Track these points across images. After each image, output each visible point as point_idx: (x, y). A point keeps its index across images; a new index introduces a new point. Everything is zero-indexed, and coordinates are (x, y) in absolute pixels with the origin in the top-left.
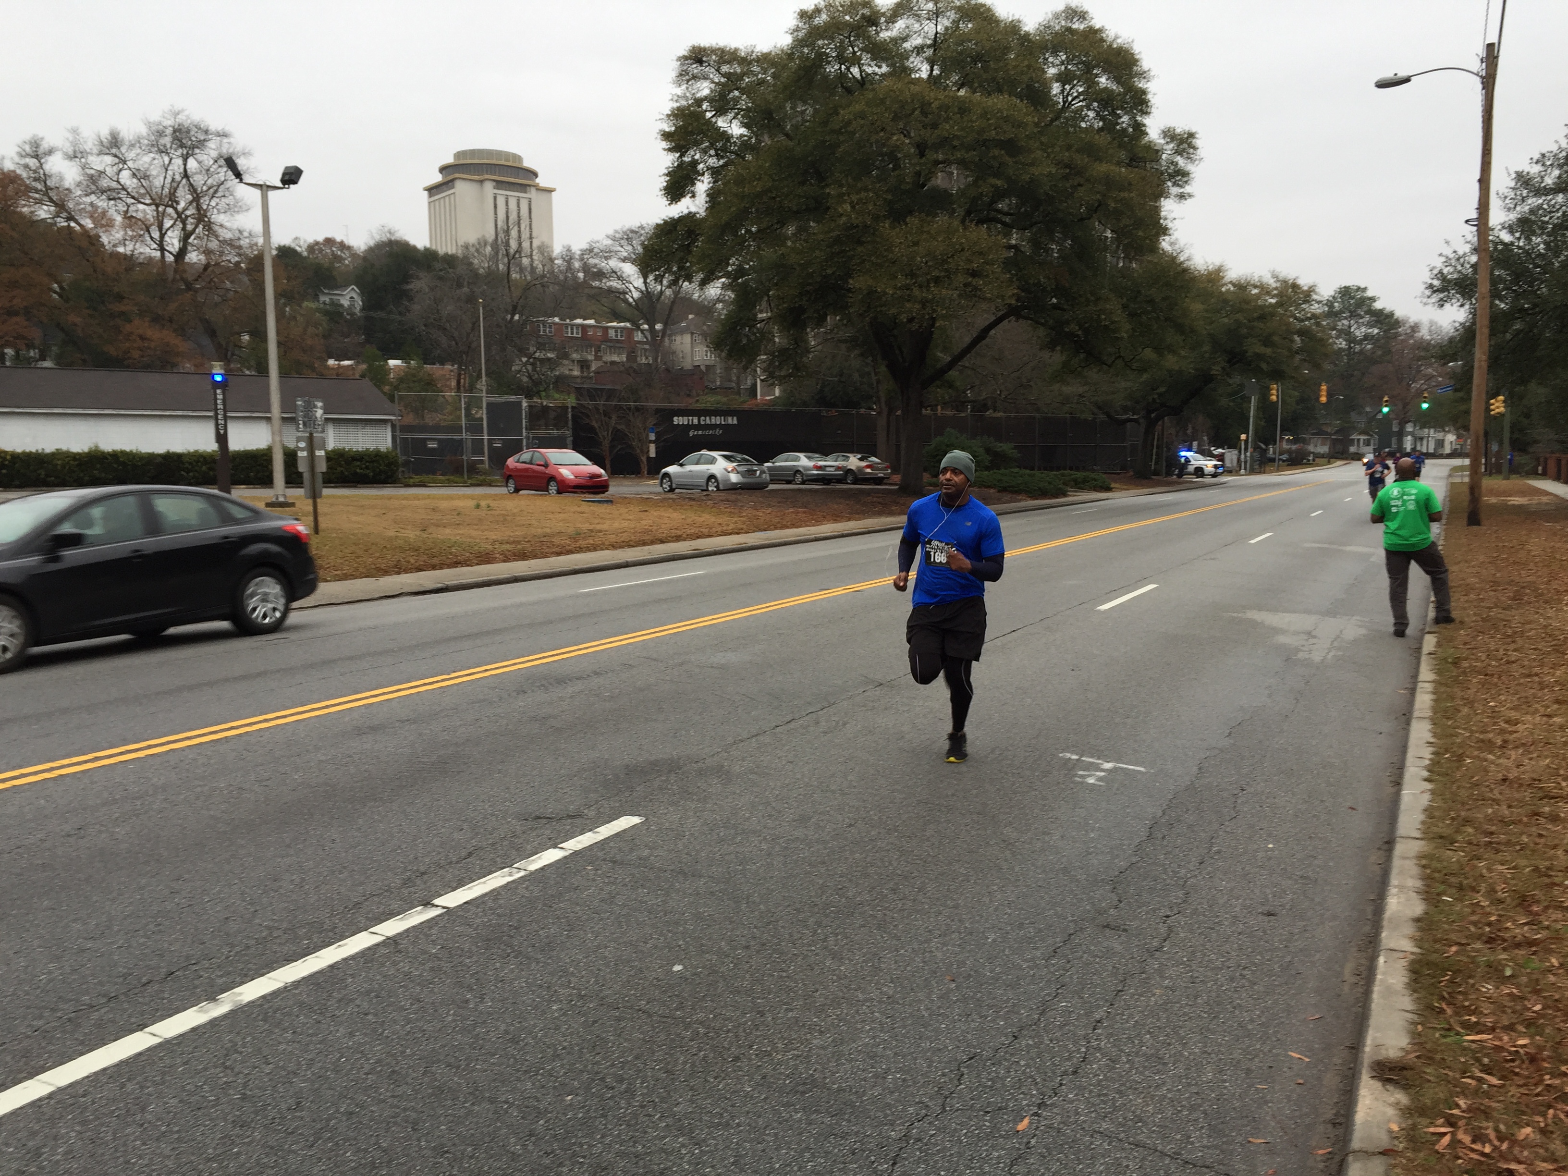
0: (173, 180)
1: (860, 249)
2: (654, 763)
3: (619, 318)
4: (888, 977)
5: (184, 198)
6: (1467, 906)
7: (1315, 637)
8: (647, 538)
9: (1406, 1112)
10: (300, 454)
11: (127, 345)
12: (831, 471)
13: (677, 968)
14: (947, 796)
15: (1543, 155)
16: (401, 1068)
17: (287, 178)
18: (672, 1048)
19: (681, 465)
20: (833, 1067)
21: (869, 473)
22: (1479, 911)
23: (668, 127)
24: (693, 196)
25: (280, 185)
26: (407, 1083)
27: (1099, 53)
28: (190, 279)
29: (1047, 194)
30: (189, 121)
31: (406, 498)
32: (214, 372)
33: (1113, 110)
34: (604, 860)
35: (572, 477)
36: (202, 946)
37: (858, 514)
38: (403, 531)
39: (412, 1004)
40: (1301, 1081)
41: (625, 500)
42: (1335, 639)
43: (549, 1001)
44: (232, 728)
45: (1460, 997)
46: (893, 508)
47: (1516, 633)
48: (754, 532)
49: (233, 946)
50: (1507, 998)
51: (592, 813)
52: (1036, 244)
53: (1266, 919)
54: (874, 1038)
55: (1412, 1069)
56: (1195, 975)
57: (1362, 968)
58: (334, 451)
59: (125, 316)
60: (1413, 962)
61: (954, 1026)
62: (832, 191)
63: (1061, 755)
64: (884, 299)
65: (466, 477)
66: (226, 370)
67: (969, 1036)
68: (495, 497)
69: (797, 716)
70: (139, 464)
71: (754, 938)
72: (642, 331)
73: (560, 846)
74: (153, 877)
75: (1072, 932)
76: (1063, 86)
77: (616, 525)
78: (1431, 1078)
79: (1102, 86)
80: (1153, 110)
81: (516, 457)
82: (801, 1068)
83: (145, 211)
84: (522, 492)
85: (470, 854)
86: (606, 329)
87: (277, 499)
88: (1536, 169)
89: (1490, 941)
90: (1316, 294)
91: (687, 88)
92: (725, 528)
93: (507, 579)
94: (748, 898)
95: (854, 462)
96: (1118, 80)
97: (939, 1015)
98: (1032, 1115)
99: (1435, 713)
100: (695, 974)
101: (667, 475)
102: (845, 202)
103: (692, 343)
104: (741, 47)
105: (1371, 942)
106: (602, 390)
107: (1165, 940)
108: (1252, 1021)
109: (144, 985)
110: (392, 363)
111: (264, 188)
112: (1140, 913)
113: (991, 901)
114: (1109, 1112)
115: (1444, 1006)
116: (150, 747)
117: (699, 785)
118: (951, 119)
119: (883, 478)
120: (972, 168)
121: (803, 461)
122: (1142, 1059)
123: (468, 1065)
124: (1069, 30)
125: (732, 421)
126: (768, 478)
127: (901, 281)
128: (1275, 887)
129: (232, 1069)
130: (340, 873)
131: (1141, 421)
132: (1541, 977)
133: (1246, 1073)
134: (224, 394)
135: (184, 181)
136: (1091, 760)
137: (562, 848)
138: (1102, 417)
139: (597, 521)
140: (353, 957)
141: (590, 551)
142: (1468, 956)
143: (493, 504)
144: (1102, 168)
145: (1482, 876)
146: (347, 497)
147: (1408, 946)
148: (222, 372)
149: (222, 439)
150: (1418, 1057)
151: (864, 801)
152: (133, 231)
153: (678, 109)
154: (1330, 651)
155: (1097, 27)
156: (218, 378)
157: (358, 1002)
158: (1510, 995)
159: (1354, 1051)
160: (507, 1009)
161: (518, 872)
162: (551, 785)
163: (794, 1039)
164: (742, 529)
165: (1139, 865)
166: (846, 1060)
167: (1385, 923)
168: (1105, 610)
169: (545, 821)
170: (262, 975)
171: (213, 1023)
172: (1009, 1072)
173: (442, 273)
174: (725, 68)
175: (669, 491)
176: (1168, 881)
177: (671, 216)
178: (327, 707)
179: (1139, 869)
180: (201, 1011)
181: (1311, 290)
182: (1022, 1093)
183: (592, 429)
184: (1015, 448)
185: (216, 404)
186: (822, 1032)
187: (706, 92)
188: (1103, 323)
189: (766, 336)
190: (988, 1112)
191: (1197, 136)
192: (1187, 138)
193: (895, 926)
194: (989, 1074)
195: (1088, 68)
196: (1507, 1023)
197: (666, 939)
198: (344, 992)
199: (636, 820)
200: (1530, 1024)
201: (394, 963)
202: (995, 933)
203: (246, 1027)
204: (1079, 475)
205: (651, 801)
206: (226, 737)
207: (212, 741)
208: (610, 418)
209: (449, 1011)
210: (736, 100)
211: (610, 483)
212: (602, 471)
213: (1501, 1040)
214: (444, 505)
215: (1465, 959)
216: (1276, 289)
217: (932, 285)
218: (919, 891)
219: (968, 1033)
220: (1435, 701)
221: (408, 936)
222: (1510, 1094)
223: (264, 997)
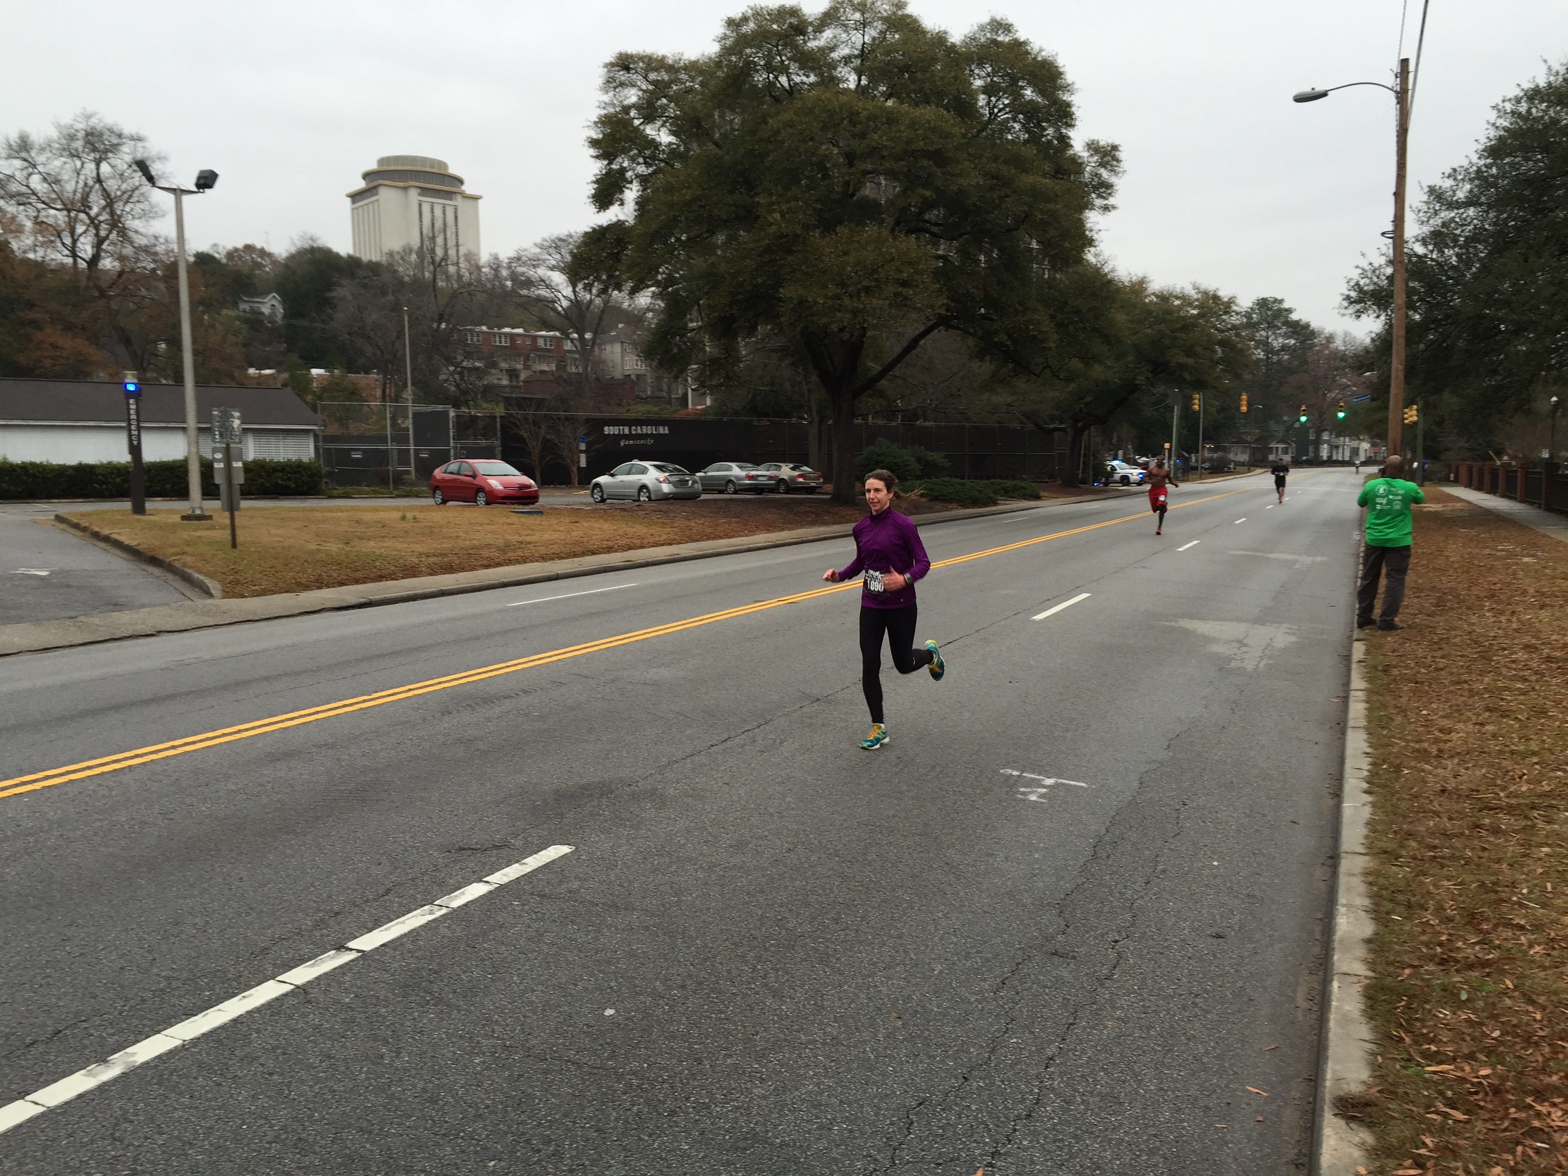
0: (86, 185)
1: (790, 258)
2: (584, 788)
3: (549, 327)
4: (832, 1016)
5: (97, 203)
6: (1417, 926)
7: (1246, 645)
8: (578, 549)
9: (1373, 1153)
10: (216, 465)
11: (39, 353)
12: (763, 481)
13: (609, 1012)
14: (888, 817)
15: (1455, 170)
16: (309, 1135)
17: (202, 182)
18: (603, 1103)
19: (612, 475)
20: (775, 1118)
21: (801, 483)
22: (1429, 930)
23: (596, 135)
24: (622, 204)
25: (196, 190)
26: (315, 1153)
27: (1024, 66)
28: (104, 285)
29: (975, 205)
30: (102, 125)
31: (330, 510)
32: (127, 381)
33: (1038, 122)
34: (532, 894)
35: (501, 488)
36: (93, 1000)
37: (790, 523)
38: (325, 544)
39: (321, 1061)
40: (1260, 1119)
41: (555, 511)
42: (1266, 648)
43: (470, 1054)
44: (137, 756)
45: (1418, 1024)
46: (826, 518)
47: (1441, 640)
48: (687, 542)
49: (127, 1000)
50: (1465, 1024)
51: (518, 843)
52: (966, 255)
53: (1215, 941)
54: (818, 1084)
55: (1376, 1105)
56: (1148, 1004)
57: (1315, 993)
58: (254, 462)
59: (35, 324)
60: (1367, 988)
61: (901, 1069)
62: (762, 199)
63: (1002, 771)
64: (815, 309)
65: (391, 487)
66: (139, 379)
67: (918, 1080)
68: (422, 509)
69: (732, 734)
70: (50, 476)
71: (690, 976)
72: (572, 340)
73: (485, 879)
74: (43, 922)
75: (1020, 960)
76: (990, 97)
77: (546, 536)
78: (1395, 1115)
79: (1027, 98)
80: (1077, 123)
81: (443, 467)
82: (742, 1122)
83: (56, 216)
84: (450, 503)
85: (388, 892)
86: (535, 338)
87: (193, 512)
88: (1448, 183)
89: (1443, 962)
90: (1236, 305)
91: (615, 95)
92: (657, 539)
93: (433, 592)
94: (684, 932)
95: (786, 471)
96: (1041, 92)
97: (886, 1057)
98: (986, 1166)
99: (1369, 722)
100: (627, 1019)
101: (598, 485)
102: (775, 210)
103: (622, 353)
104: (669, 55)
105: (1321, 965)
106: (530, 399)
107: (1115, 967)
108: (1207, 1052)
109: (28, 1046)
110: (315, 372)
111: (178, 192)
112: (1088, 938)
113: (936, 930)
114: (1066, 1160)
115: (1403, 1035)
116: (47, 778)
117: (632, 809)
118: (879, 129)
119: (815, 488)
120: (901, 178)
121: (736, 471)
122: (1097, 1099)
123: (381, 1129)
124: (995, 42)
125: (664, 430)
126: (700, 488)
127: (832, 289)
128: (1223, 907)
129: (122, 1141)
130: (248, 914)
131: (1069, 430)
132: (1497, 1000)
133: (1204, 1111)
134: (137, 404)
135: (97, 186)
136: (1033, 776)
137: (487, 882)
138: (1031, 426)
139: (526, 533)
140: (258, 1010)
141: (519, 563)
142: (1422, 980)
143: (419, 515)
144: (1028, 180)
145: (1429, 893)
146: (267, 509)
147: (1362, 970)
148: (136, 381)
149: (135, 450)
150: (1379, 1091)
151: (803, 824)
152: (43, 236)
153: (606, 116)
154: (1262, 658)
155: (1022, 40)
156: (131, 388)
157: (262, 1060)
158: (1469, 1020)
159: (1312, 1084)
160: (425, 1063)
161: (440, 910)
162: (476, 813)
163: (734, 1089)
164: (675, 540)
165: (1086, 885)
166: (790, 1110)
167: (1336, 945)
168: (1041, 621)
169: (469, 852)
170: (159, 1032)
171: (102, 1088)
172: (960, 1118)
173: (366, 281)
174: (652, 76)
175: (600, 502)
176: (1115, 903)
177: (600, 224)
178: (239, 731)
179: (1086, 890)
180: (90, 1074)
181: (1231, 301)
182: (975, 1141)
183: (521, 439)
184: (946, 457)
185: (129, 414)
186: (763, 1079)
187: (633, 99)
188: (1031, 334)
189: (697, 346)
190: (940, 1164)
191: (1120, 149)
192: (1111, 151)
193: (838, 959)
194: (939, 1121)
195: (1014, 81)
196: (1466, 1052)
197: (597, 980)
198: (247, 1050)
199: (565, 849)
200: (1490, 1052)
201: (304, 1016)
202: (942, 964)
203: (139, 1092)
204: (1009, 483)
205: (581, 828)
206: (130, 766)
207: (115, 770)
208: (540, 428)
209: (362, 1068)
210: (664, 108)
211: (540, 494)
212: (532, 482)
213: (1463, 1070)
214: (368, 517)
215: (1419, 983)
216: (1197, 300)
217: (863, 295)
218: (861, 921)
219: (916, 1076)
220: (1368, 709)
221: (319, 984)
222: (1477, 1129)
223: (159, 1057)
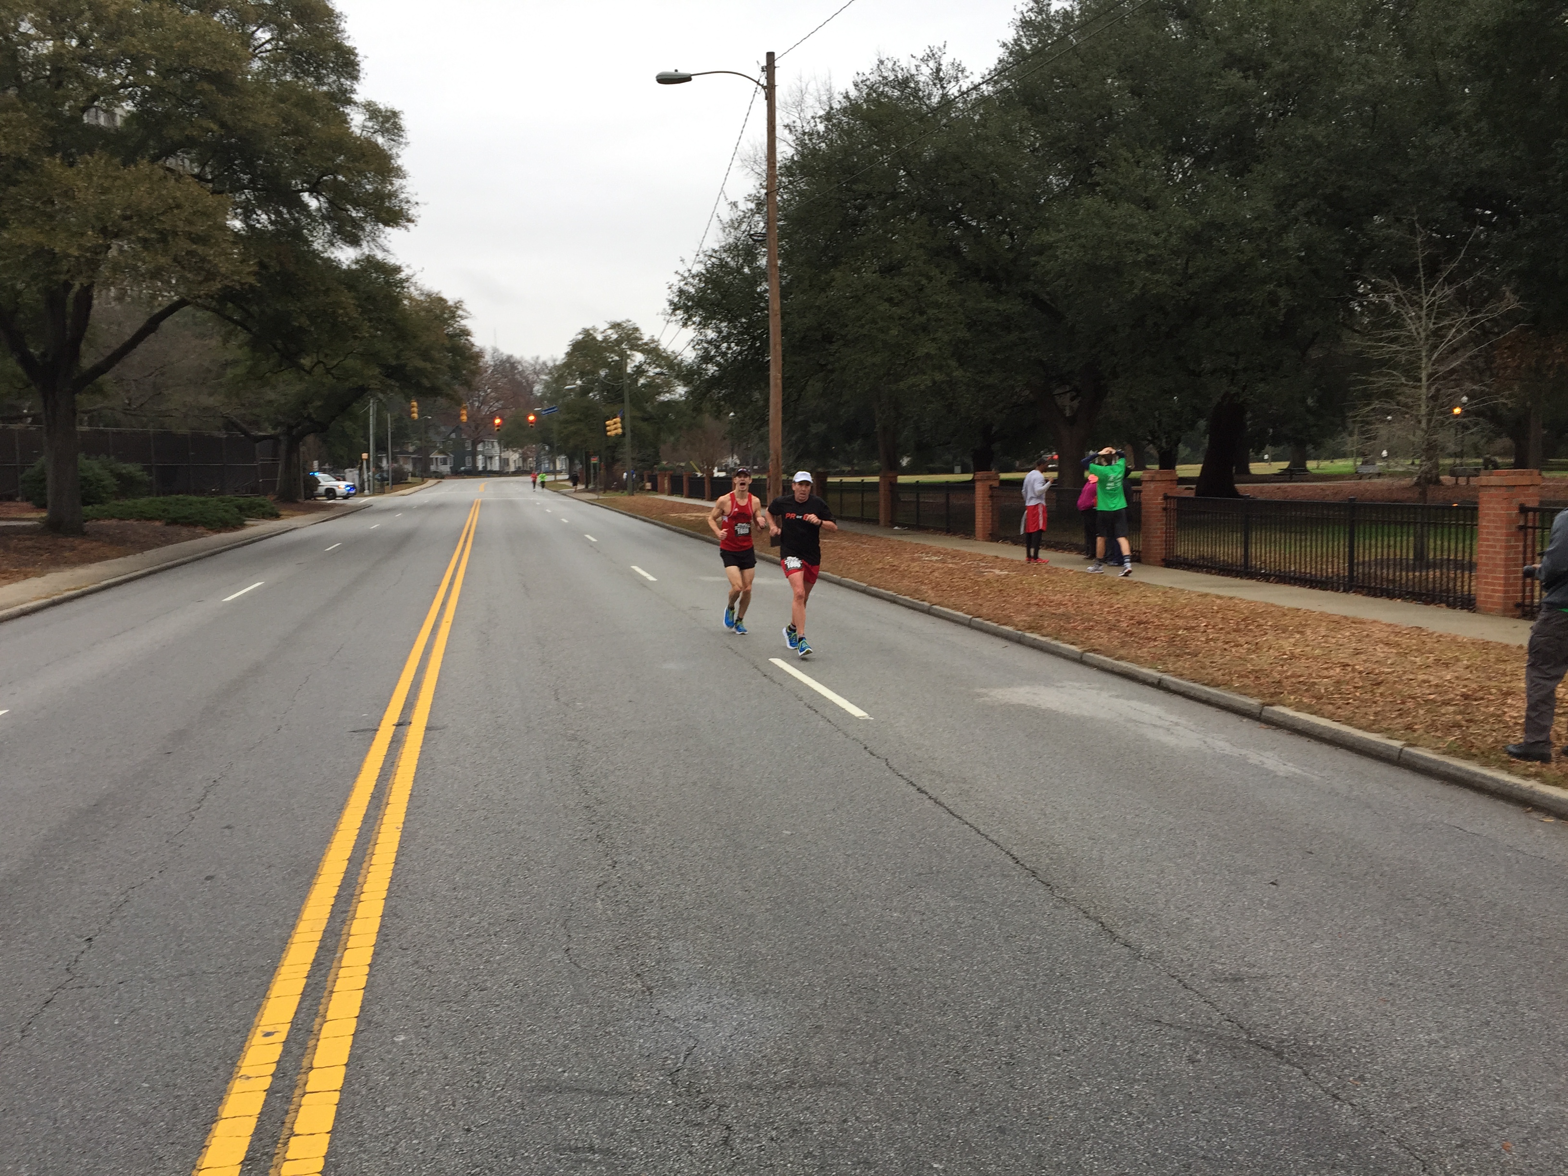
131: (281, 438)
192: (391, 117)
204: (246, 501)
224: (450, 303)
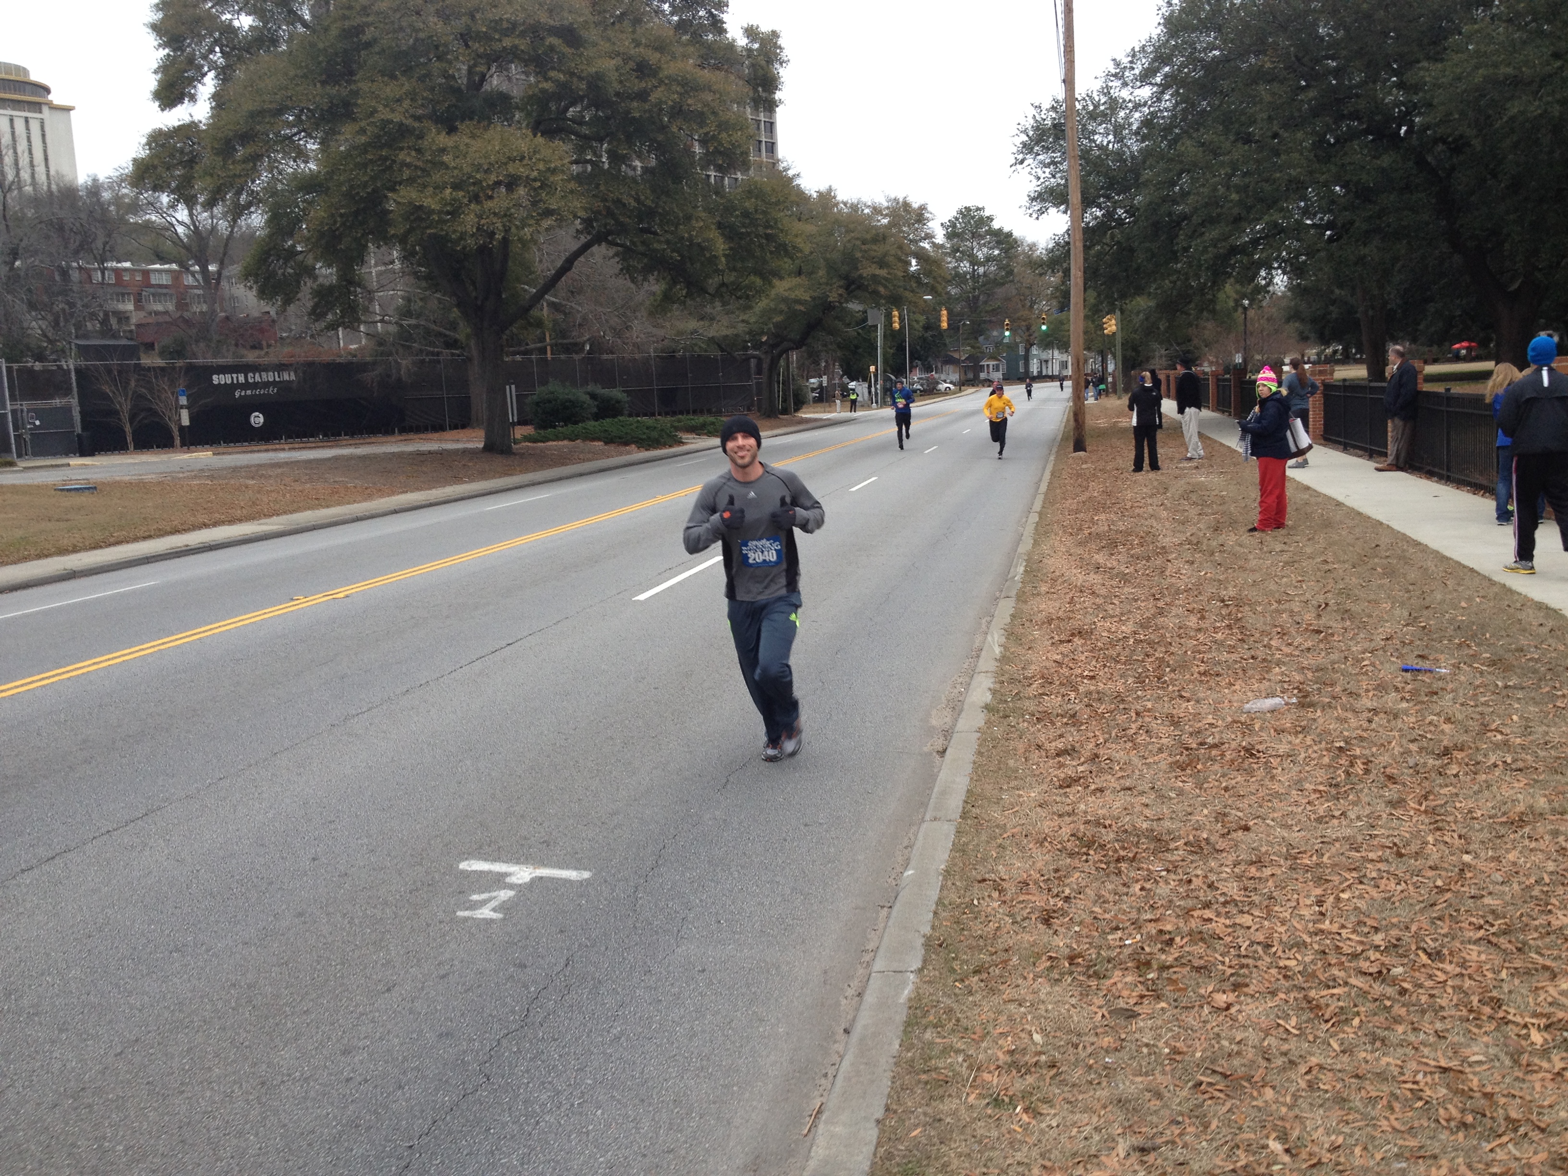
3: (163, 259)
8: (121, 534)
24: (195, 101)
48: (278, 514)
63: (459, 867)
72: (193, 274)
86: (147, 272)
106: (112, 347)
125: (286, 377)
136: (504, 868)
138: (717, 353)
168: (644, 600)
181: (923, 208)
183: (105, 396)
184: (628, 392)
188: (696, 242)
191: (781, 36)
192: (771, 38)
204: (698, 419)
208: (127, 381)
216: (888, 208)
224: (915, 206)
